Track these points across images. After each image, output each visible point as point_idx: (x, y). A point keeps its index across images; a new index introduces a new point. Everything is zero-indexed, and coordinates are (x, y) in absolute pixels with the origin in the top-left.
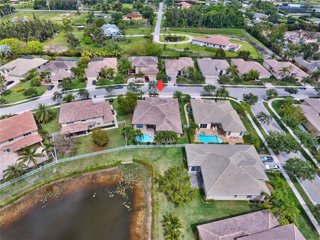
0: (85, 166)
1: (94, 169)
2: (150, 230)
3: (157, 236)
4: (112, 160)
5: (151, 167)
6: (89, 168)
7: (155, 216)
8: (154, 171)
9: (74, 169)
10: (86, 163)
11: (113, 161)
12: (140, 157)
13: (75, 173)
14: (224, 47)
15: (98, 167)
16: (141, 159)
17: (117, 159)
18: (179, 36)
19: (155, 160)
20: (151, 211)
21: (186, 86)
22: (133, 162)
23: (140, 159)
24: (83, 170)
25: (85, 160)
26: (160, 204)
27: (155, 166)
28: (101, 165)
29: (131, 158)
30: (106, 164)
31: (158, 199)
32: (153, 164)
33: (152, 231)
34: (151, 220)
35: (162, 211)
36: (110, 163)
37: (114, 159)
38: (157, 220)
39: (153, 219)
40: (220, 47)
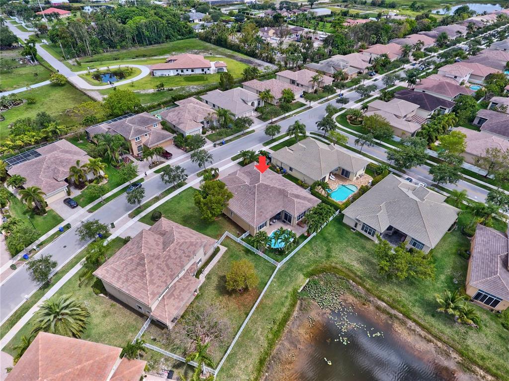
0: (262, 338)
1: (279, 331)
2: (427, 334)
3: (441, 333)
4: (283, 299)
5: (333, 268)
6: (270, 336)
7: (412, 316)
8: (344, 270)
9: (254, 357)
10: (259, 333)
11: (286, 297)
12: (308, 266)
13: (262, 362)
14: (208, 69)
15: (280, 323)
16: (313, 267)
17: (288, 292)
18: (116, 70)
19: (328, 257)
20: (401, 315)
21: (230, 140)
22: (308, 279)
23: (311, 269)
24: (266, 346)
25: (251, 330)
26: (399, 299)
27: (336, 263)
28: (280, 316)
29: (302, 276)
30: (284, 310)
31: (391, 296)
32: (332, 263)
33: (430, 333)
34: (414, 324)
35: (411, 304)
36: (287, 304)
37: (285, 294)
38: (419, 317)
39: (415, 321)
40: (203, 70)
